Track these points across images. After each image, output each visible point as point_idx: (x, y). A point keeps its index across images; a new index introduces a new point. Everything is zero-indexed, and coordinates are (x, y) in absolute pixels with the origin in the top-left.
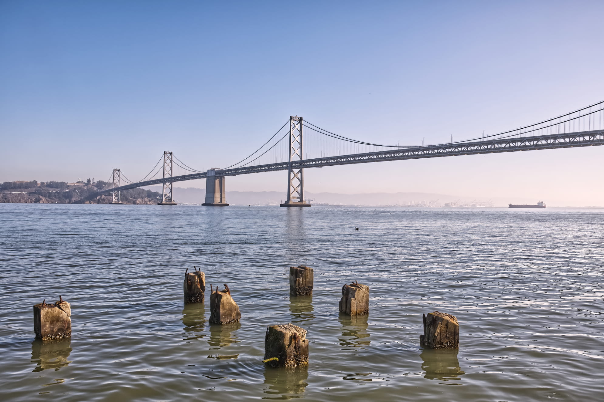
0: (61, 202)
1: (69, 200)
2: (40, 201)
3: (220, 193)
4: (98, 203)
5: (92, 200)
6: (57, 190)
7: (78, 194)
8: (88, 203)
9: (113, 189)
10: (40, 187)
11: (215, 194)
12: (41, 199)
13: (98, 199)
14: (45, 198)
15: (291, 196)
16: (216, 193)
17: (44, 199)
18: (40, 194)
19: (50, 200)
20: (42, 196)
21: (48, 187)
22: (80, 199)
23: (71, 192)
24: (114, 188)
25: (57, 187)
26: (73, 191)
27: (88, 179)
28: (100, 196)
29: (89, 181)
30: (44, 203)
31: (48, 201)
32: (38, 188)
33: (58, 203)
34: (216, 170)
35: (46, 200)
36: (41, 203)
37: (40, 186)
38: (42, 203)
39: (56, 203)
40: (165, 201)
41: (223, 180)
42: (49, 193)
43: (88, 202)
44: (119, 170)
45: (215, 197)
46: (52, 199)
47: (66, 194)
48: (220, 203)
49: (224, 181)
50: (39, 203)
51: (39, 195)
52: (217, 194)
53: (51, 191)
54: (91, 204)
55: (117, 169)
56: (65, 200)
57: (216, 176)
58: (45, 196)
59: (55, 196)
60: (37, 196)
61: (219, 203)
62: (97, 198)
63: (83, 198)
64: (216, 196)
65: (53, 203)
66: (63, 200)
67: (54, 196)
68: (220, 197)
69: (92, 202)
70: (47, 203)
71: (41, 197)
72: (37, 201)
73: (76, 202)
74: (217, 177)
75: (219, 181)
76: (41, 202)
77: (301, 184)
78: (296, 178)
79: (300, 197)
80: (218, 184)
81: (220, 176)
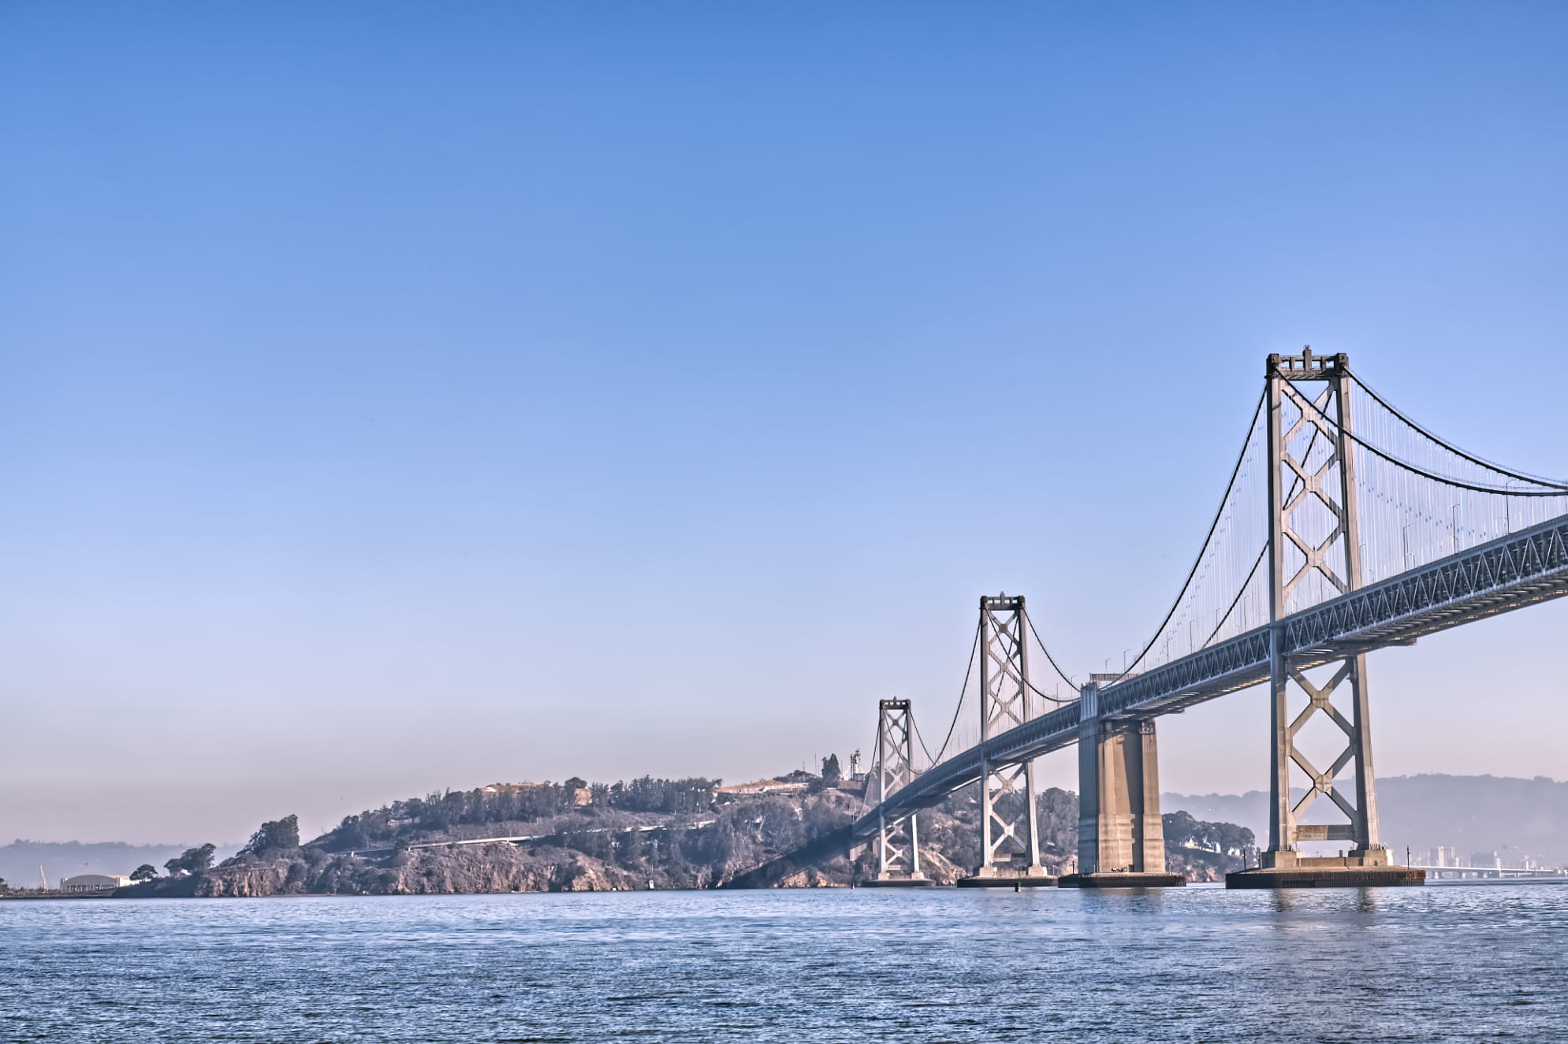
0: (678, 884)
1: (709, 872)
2: (574, 882)
3: (1133, 816)
4: (852, 884)
5: (823, 870)
6: (661, 822)
7: (754, 838)
8: (801, 884)
9: (881, 805)
10: (586, 811)
11: (1101, 821)
12: (581, 872)
13: (853, 858)
14: (603, 865)
15: (1292, 822)
16: (1105, 818)
17: (593, 870)
18: (580, 844)
19: (625, 873)
20: (588, 853)
21: (624, 808)
22: (761, 865)
23: (721, 829)
24: (883, 800)
25: (665, 809)
26: (730, 826)
27: (828, 758)
28: (865, 846)
29: (831, 766)
30: (591, 890)
31: (613, 881)
32: (578, 816)
33: (658, 888)
34: (1103, 684)
35: (607, 873)
36: (577, 888)
37: (589, 805)
38: (586, 888)
39: (649, 889)
40: (994, 865)
41: (1145, 740)
42: (623, 838)
43: (801, 878)
44: (905, 707)
45: (1101, 837)
46: (634, 868)
47: (700, 843)
48: (1132, 868)
49: (1153, 743)
50: (570, 891)
51: (574, 851)
52: (1111, 821)
53: (628, 829)
54: (815, 886)
55: (895, 700)
56: (693, 872)
57: (1104, 722)
58: (601, 855)
59: (647, 851)
60: (562, 855)
61: (1128, 874)
62: (848, 857)
63: (777, 857)
64: (1106, 832)
65: (634, 887)
66: (686, 870)
67: (643, 854)
68: (1130, 836)
69: (819, 874)
70: (608, 886)
71: (582, 860)
72: (562, 882)
73: (742, 882)
74: (1109, 726)
75: (1121, 747)
76: (578, 883)
77: (1358, 745)
78: (1319, 713)
79: (1356, 829)
80: (1116, 764)
81: (1125, 721)
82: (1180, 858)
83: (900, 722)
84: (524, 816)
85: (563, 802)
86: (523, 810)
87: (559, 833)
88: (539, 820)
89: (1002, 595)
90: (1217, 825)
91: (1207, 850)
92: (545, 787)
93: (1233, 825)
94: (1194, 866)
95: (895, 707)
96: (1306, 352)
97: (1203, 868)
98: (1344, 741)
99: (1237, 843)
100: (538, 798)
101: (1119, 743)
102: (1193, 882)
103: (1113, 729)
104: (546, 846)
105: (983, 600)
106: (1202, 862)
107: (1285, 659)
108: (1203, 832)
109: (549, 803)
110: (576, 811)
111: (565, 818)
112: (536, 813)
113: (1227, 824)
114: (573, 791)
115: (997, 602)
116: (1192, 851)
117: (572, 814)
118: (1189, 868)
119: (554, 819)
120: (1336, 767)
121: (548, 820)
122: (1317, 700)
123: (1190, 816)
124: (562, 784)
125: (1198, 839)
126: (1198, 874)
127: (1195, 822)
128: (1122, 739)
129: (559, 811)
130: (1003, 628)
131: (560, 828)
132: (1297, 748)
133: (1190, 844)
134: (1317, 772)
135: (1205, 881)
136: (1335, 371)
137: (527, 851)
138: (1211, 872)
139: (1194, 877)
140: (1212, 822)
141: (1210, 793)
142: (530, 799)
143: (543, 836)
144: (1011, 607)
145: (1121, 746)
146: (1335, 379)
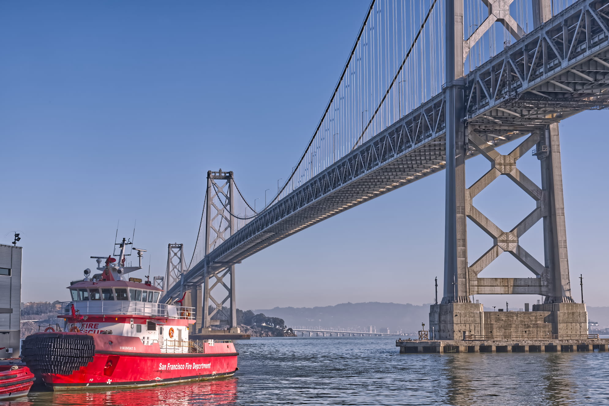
41: (197, 292)
77: (231, 295)
78: (219, 284)
79: (229, 321)
80: (188, 299)
81: (192, 285)
82: (260, 329)
83: (160, 284)
84: (37, 313)
85: (51, 309)
86: (37, 311)
87: (49, 319)
88: (43, 314)
89: (176, 243)
90: (273, 318)
91: (269, 326)
92: (46, 303)
93: (278, 318)
94: (264, 332)
95: (159, 279)
96: (220, 170)
97: (267, 332)
98: (227, 293)
99: (279, 324)
100: (43, 307)
101: (189, 292)
102: (264, 337)
103: (188, 288)
104: (44, 323)
105: (169, 245)
106: (267, 330)
107: (209, 267)
108: (268, 320)
109: (46, 309)
110: (56, 312)
111: (52, 314)
112: (42, 312)
113: (276, 318)
114: (55, 305)
115: (174, 245)
116: (264, 326)
117: (55, 313)
118: (263, 332)
119: (48, 314)
120: (224, 302)
121: (46, 315)
122: (219, 280)
123: (264, 315)
124: (51, 303)
125: (266, 323)
126: (265, 334)
127: (265, 317)
128: (191, 291)
129: (50, 312)
130: (175, 254)
131: (49, 317)
132: (212, 295)
133: (264, 324)
134: (218, 303)
135: (268, 336)
136: (229, 177)
137: (38, 325)
138: (270, 333)
139: (264, 335)
140: (271, 317)
141: (303, 307)
142: (40, 307)
143: (43, 320)
144: (178, 247)
145: (190, 293)
146: (229, 179)
